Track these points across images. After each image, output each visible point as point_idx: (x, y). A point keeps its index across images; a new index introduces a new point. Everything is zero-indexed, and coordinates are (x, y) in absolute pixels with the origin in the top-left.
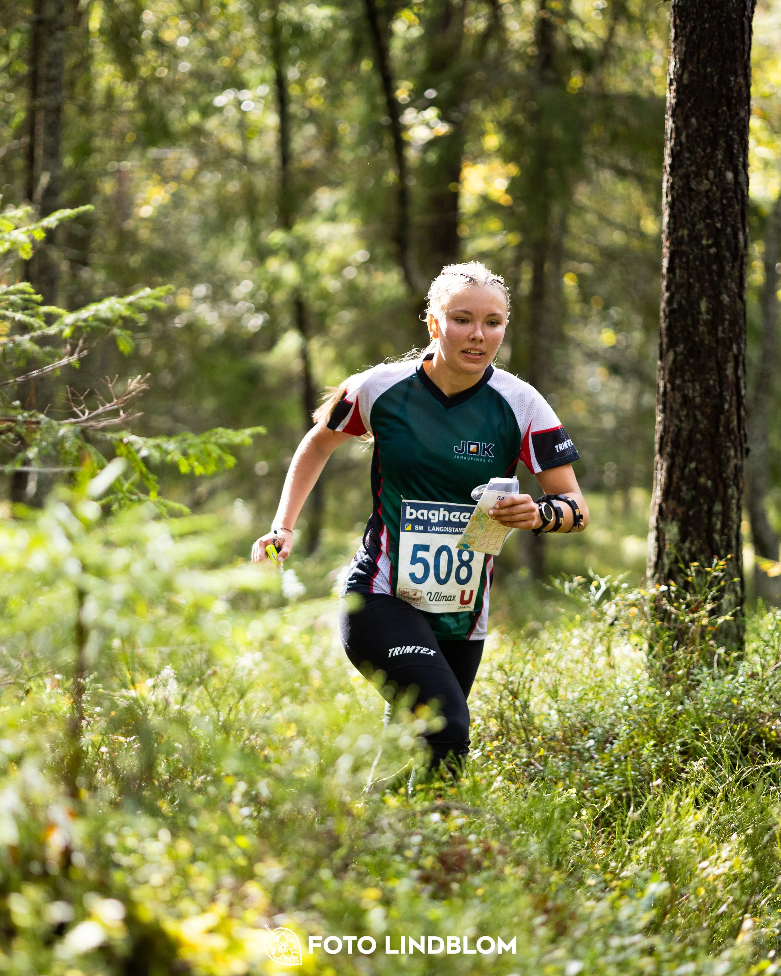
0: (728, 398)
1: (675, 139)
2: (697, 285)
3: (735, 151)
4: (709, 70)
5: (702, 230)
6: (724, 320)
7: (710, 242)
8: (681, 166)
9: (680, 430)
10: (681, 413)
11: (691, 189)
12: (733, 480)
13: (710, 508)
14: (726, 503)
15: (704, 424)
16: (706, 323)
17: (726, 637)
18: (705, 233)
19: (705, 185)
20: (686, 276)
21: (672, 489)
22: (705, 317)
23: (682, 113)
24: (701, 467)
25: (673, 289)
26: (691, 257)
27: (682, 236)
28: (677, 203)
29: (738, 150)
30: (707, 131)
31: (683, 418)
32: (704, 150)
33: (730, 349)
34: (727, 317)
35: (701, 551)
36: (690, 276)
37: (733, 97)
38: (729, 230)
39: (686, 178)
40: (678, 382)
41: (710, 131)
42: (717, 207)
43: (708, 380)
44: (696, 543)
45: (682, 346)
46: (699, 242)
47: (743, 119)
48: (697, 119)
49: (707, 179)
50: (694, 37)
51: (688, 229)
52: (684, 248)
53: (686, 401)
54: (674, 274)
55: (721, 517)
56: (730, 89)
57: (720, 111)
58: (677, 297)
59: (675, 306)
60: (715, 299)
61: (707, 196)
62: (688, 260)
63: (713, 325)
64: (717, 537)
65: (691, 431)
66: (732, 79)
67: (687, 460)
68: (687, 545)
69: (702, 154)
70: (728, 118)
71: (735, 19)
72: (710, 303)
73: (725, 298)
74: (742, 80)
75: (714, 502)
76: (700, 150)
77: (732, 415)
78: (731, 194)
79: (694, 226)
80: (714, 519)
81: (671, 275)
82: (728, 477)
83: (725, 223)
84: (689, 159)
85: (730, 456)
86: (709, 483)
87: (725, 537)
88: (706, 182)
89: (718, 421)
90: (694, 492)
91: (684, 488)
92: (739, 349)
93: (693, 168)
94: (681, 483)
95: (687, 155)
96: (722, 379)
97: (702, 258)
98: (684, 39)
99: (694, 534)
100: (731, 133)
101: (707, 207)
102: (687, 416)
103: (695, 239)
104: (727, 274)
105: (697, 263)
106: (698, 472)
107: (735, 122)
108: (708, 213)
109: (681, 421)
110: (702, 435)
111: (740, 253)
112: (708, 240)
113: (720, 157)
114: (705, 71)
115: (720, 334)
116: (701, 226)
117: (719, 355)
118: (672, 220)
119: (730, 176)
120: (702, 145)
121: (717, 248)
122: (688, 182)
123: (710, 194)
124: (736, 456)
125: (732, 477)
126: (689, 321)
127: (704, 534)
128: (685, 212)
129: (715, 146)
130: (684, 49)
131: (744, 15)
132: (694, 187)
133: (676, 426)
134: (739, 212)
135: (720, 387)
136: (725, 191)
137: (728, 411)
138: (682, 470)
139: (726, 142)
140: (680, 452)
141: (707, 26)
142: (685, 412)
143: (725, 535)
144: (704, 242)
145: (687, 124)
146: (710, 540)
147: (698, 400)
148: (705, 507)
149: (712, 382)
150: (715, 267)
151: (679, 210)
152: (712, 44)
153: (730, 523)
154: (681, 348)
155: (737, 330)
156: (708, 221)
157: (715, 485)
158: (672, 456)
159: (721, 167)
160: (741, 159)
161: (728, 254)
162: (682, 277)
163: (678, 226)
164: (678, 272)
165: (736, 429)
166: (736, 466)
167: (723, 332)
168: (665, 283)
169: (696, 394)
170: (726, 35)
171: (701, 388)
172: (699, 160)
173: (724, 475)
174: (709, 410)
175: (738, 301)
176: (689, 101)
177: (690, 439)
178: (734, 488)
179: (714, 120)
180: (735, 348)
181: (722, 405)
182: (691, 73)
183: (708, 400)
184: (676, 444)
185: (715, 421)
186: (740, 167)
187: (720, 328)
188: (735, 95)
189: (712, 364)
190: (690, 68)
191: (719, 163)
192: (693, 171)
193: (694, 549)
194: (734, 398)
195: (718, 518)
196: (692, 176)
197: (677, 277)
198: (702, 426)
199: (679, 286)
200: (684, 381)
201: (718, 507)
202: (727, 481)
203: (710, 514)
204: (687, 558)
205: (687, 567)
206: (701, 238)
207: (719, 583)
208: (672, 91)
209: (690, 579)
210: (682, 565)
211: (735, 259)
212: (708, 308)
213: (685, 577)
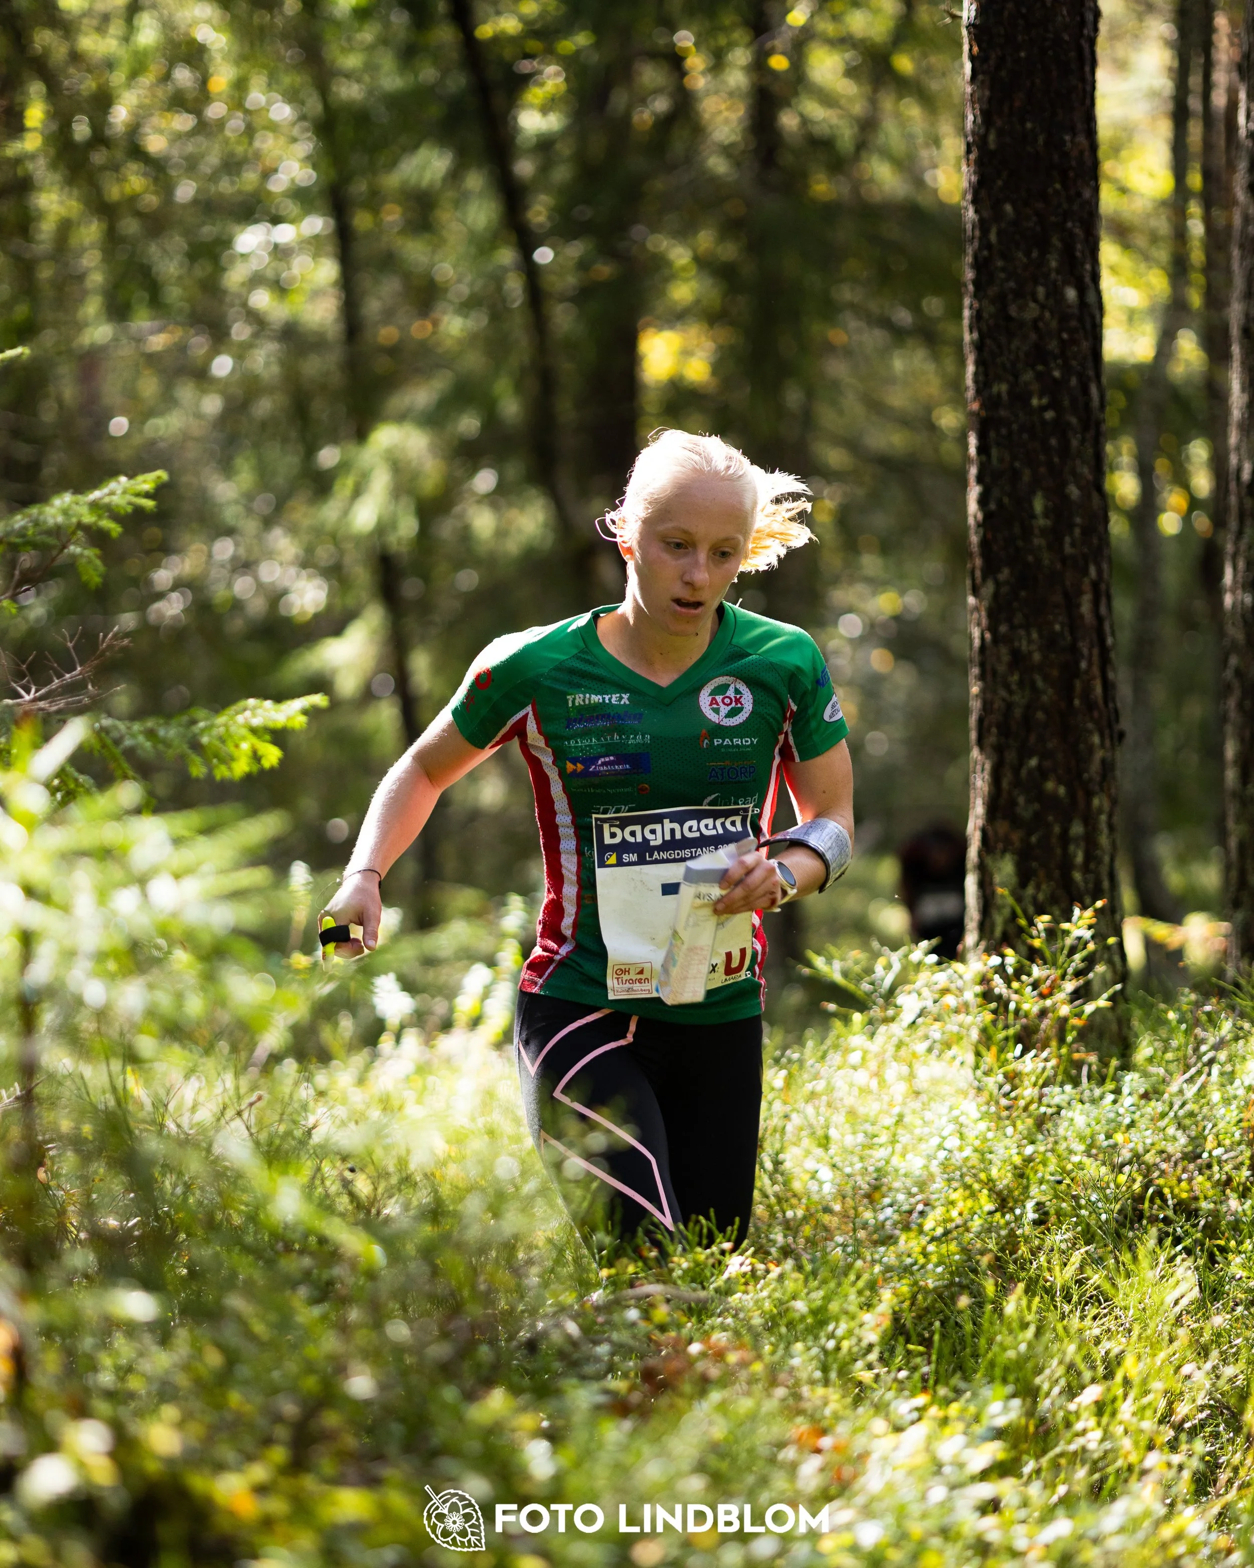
0: (1085, 651)
1: (980, 239)
2: (1027, 472)
3: (1078, 254)
4: (1029, 125)
5: (1030, 383)
6: (1071, 526)
7: (1045, 401)
8: (991, 282)
9: (1010, 706)
10: (1010, 679)
11: (1009, 319)
12: (1101, 784)
13: (1065, 831)
14: (1089, 821)
15: (1048, 696)
16: (1044, 532)
17: (1101, 1036)
18: (1035, 387)
19: (1032, 311)
20: (1007, 458)
21: (1001, 802)
22: (1042, 522)
23: (990, 196)
24: (1047, 764)
25: (987, 481)
26: (1015, 427)
27: (999, 394)
28: (988, 341)
29: (1083, 252)
30: (1031, 224)
31: (1014, 687)
32: (1028, 254)
33: (1085, 572)
34: (1078, 520)
35: (1053, 900)
36: (1014, 458)
37: (1071, 168)
38: (1074, 379)
39: (1001, 300)
40: (1003, 628)
41: (1036, 223)
42: (1053, 345)
43: (1051, 624)
44: (1044, 887)
45: (1006, 571)
46: (1026, 403)
48: (1014, 205)
49: (1035, 300)
50: (1003, 73)
51: (1008, 382)
52: (1002, 413)
53: (1018, 659)
54: (989, 456)
55: (1082, 844)
56: (1065, 155)
57: (1050, 190)
58: (996, 492)
59: (992, 507)
60: (1057, 494)
61: (1036, 327)
62: (1010, 431)
63: (1055, 536)
64: (1077, 876)
65: (1028, 707)
66: (1067, 138)
67: (1024, 754)
68: (1030, 890)
69: (1025, 260)
70: (1063, 201)
71: (1068, 43)
72: (1048, 500)
73: (1074, 491)
74: (1083, 140)
75: (1070, 821)
76: (1020, 255)
77: (1094, 678)
78: (1075, 323)
79: (1016, 376)
80: (1072, 848)
81: (983, 458)
82: (1091, 780)
83: (1067, 369)
85: (1093, 745)
86: (1062, 790)
87: (1090, 877)
88: (1032, 305)
89: (1070, 689)
90: (1037, 806)
91: (1021, 800)
92: (1100, 572)
94: (1016, 792)
95: (1000, 263)
96: (1074, 621)
97: (1033, 427)
98: (988, 78)
99: (1042, 873)
100: (1069, 225)
101: (1037, 346)
102: (1021, 683)
103: (1019, 397)
104: (1074, 452)
105: (1025, 436)
106: (1042, 773)
107: (1075, 208)
108: (1039, 355)
109: (1011, 692)
110: (1046, 713)
111: (1093, 418)
112: (1040, 399)
113: (1054, 264)
114: (1024, 127)
115: (1068, 549)
116: (1028, 376)
117: (1068, 583)
118: (981, 369)
119: (1071, 294)
120: (1023, 246)
121: (1055, 410)
122: (1004, 307)
123: (1041, 324)
124: (1102, 745)
125: (1098, 779)
126: (1017, 531)
127: (1057, 873)
128: (1001, 355)
129: (1044, 246)
130: (987, 93)
131: (1082, 37)
132: (1014, 314)
133: (1004, 700)
134: (1089, 352)
135: (1072, 632)
136: (1064, 319)
137: (1087, 672)
138: (1017, 770)
139: (1063, 240)
140: (1011, 742)
141: (1023, 54)
142: (1016, 678)
143: (1092, 873)
144: (1035, 402)
145: (998, 215)
146: (1067, 883)
147: (1037, 657)
148: (1057, 829)
149: (1057, 627)
150: (1053, 442)
151: (991, 353)
152: (1033, 84)
153: (1099, 853)
154: (1005, 573)
155: (1095, 541)
156: (1040, 368)
157: (1071, 792)
158: (999, 749)
159: (1056, 281)
160: (1088, 267)
161: (1074, 420)
162: (1002, 461)
163: (990, 378)
164: (994, 452)
165: (1100, 701)
166: (1103, 761)
167: (1073, 545)
168: (974, 471)
169: (1033, 647)
170: (1054, 67)
171: (1041, 636)
172: (1019, 271)
173: (1086, 776)
174: (1055, 673)
175: (1095, 493)
176: (999, 176)
177: (1027, 720)
178: (1103, 796)
179: (1040, 205)
180: (1092, 570)
181: (1077, 663)
182: (1001, 132)
183: (1053, 656)
184: (1004, 730)
185: (1066, 690)
186: (1088, 279)
187: (1067, 539)
188: (1073, 163)
189: (1058, 598)
190: (999, 123)
191: (1053, 275)
192: (1011, 289)
193: (1041, 897)
194: (1096, 651)
195: (1078, 846)
196: (1010, 297)
197: (994, 460)
198: (1045, 698)
199: (997, 475)
200: (1013, 628)
201: (1077, 829)
202: (1091, 785)
203: (1065, 839)
204: (1031, 909)
205: (1032, 923)
206: (1030, 395)
207: (1085, 948)
208: (972, 163)
209: (1037, 943)
210: (1023, 922)
211: (1085, 427)
212: (1046, 508)
213: (1029, 941)
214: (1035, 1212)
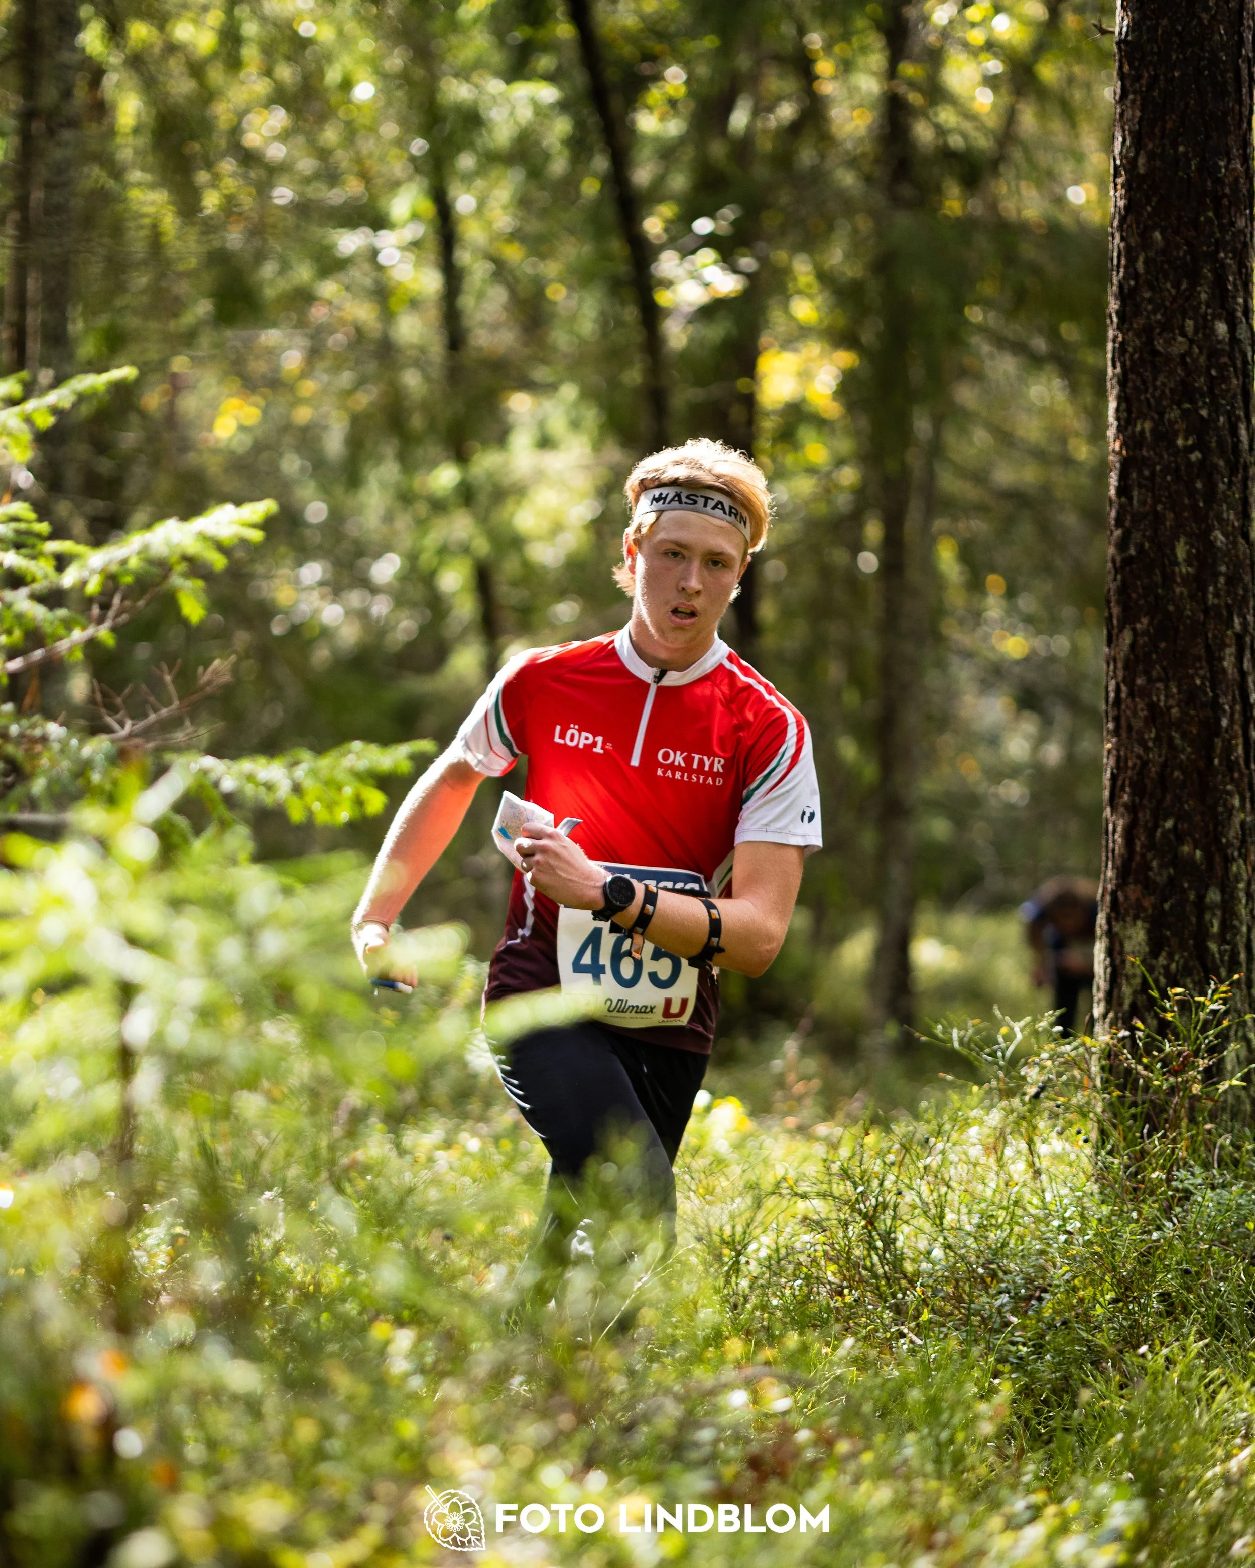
0: (1227, 707)
1: (1126, 267)
2: (1170, 516)
3: (1230, 287)
4: (1181, 149)
5: (1176, 422)
6: (1217, 574)
7: (1190, 442)
8: (1137, 313)
9: (1145, 764)
10: (1146, 736)
11: (1155, 353)
12: (1240, 850)
13: (1201, 897)
14: (1227, 888)
15: (1186, 754)
16: (1186, 580)
17: (1234, 1116)
18: (1181, 426)
19: (1180, 345)
20: (1149, 500)
21: (1134, 865)
22: (1184, 569)
23: (1138, 224)
24: (1183, 826)
25: (1127, 524)
26: (1158, 467)
27: (1142, 432)
28: (1132, 376)
29: (1235, 285)
30: (1181, 254)
31: (1150, 744)
32: (1177, 285)
33: (1230, 624)
34: (1223, 569)
35: (1186, 971)
36: (1156, 501)
37: (1225, 195)
38: (1222, 419)
39: (1147, 332)
40: (1139, 682)
41: (1185, 253)
42: (1201, 382)
43: (1192, 677)
44: (1177, 958)
45: (1145, 621)
46: (1172, 443)
47: (1242, 232)
48: (1162, 233)
49: (1184, 335)
50: (1155, 94)
51: (1152, 419)
52: (1145, 453)
53: (1155, 714)
54: (1130, 499)
55: (1219, 913)
56: (1219, 181)
57: (1202, 219)
58: (1136, 537)
59: (1132, 552)
60: (1202, 541)
61: (1183, 363)
62: (1153, 473)
63: (1198, 583)
64: (1213, 947)
65: (1164, 766)
66: (1222, 163)
67: (1158, 816)
68: (1162, 960)
69: (1173, 291)
70: (1216, 230)
71: (1224, 62)
72: (1192, 546)
73: (1219, 537)
74: (1239, 166)
75: (1207, 887)
76: (1169, 285)
77: (1236, 737)
78: (1225, 360)
79: (1161, 415)
80: (1208, 917)
81: (1123, 499)
82: (1229, 844)
83: (1215, 408)
84: (1150, 301)
85: (1233, 807)
86: (1198, 853)
87: (1227, 947)
88: (1180, 339)
89: (1211, 747)
90: (1172, 871)
91: (1154, 863)
92: (1245, 624)
93: (1159, 317)
94: (1149, 856)
95: (1147, 295)
96: (1216, 676)
97: (1178, 469)
98: (1139, 98)
99: (1174, 942)
100: (1222, 255)
101: (1183, 383)
102: (1157, 739)
103: (1163, 436)
104: (1220, 496)
105: (1169, 478)
106: (1178, 836)
107: (1228, 238)
108: (1186, 392)
109: (1147, 749)
110: (1184, 772)
111: (1242, 460)
112: (1186, 439)
113: (1204, 296)
114: (1176, 150)
115: (1211, 599)
116: (1174, 414)
117: (1210, 635)
118: (1124, 406)
119: (1222, 328)
120: (1171, 278)
121: (1201, 451)
122: (1150, 342)
123: (1188, 360)
124: (1243, 808)
125: (1237, 843)
126: (1158, 578)
127: (1191, 942)
128: (1146, 391)
129: (1194, 278)
130: (1138, 114)
131: (1240, 55)
132: (1160, 348)
133: (1139, 757)
134: (1239, 391)
135: (1214, 689)
136: (1213, 354)
137: (1227, 731)
138: (1151, 832)
139: (1213, 271)
140: (1145, 802)
141: (1176, 74)
142: (1153, 735)
143: (1228, 943)
144: (1180, 442)
145: (1146, 243)
146: (1202, 953)
147: (1175, 711)
148: (1192, 897)
150: (1199, 485)
151: (1135, 388)
152: (1187, 105)
153: (1236, 923)
154: (1143, 623)
155: (1241, 592)
156: (1187, 406)
157: (1209, 858)
158: (1132, 810)
159: (1206, 314)
160: (1241, 300)
161: (1221, 463)
162: (1143, 503)
163: (1133, 416)
164: (1135, 493)
165: (1242, 761)
166: (1243, 824)
167: (1217, 595)
168: (1113, 514)
169: (1171, 702)
170: (1209, 89)
171: (1179, 692)
172: (1167, 303)
173: (1224, 841)
174: (1194, 730)
175: (1241, 540)
176: (1148, 203)
177: (1163, 779)
178: (1241, 861)
179: (1193, 233)
180: (1237, 621)
181: (1219, 721)
182: (1151, 156)
183: (1192, 712)
184: (1138, 790)
185: (1205, 747)
186: (1239, 314)
187: (1211, 588)
188: (1227, 190)
189: (1198, 650)
190: (1150, 146)
191: (1204, 307)
192: (1158, 322)
193: (1173, 967)
194: (1238, 708)
195: (1214, 915)
196: (1157, 330)
197: (1135, 502)
198: (1183, 757)
199: (1137, 519)
200: (1150, 680)
201: (1214, 896)
202: (1229, 851)
203: (1201, 906)
204: (1163, 981)
205: (1164, 995)
206: (1176, 434)
207: (1219, 1023)
208: (1119, 187)
209: (1169, 1016)
210: (1155, 994)
211: (1233, 470)
212: (1188, 553)
213: (1162, 1015)
214: (1159, 1302)
